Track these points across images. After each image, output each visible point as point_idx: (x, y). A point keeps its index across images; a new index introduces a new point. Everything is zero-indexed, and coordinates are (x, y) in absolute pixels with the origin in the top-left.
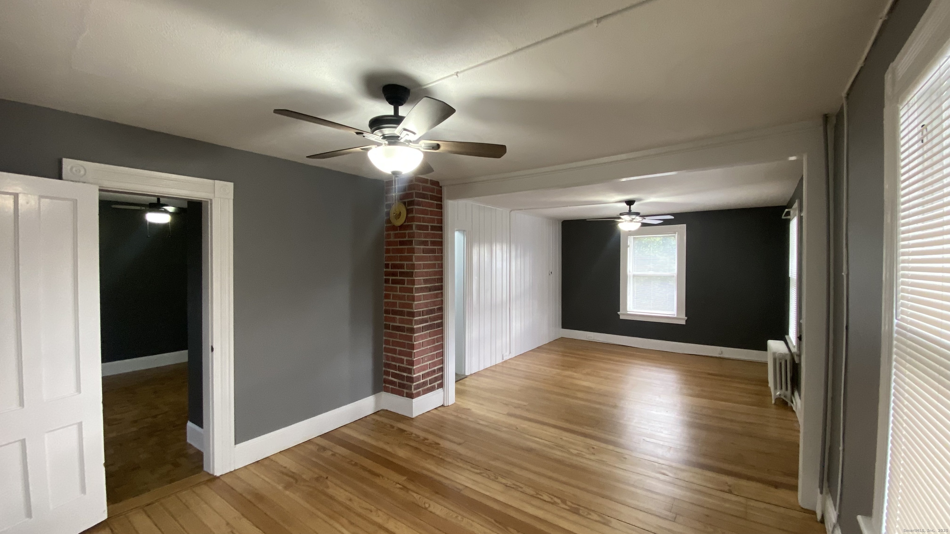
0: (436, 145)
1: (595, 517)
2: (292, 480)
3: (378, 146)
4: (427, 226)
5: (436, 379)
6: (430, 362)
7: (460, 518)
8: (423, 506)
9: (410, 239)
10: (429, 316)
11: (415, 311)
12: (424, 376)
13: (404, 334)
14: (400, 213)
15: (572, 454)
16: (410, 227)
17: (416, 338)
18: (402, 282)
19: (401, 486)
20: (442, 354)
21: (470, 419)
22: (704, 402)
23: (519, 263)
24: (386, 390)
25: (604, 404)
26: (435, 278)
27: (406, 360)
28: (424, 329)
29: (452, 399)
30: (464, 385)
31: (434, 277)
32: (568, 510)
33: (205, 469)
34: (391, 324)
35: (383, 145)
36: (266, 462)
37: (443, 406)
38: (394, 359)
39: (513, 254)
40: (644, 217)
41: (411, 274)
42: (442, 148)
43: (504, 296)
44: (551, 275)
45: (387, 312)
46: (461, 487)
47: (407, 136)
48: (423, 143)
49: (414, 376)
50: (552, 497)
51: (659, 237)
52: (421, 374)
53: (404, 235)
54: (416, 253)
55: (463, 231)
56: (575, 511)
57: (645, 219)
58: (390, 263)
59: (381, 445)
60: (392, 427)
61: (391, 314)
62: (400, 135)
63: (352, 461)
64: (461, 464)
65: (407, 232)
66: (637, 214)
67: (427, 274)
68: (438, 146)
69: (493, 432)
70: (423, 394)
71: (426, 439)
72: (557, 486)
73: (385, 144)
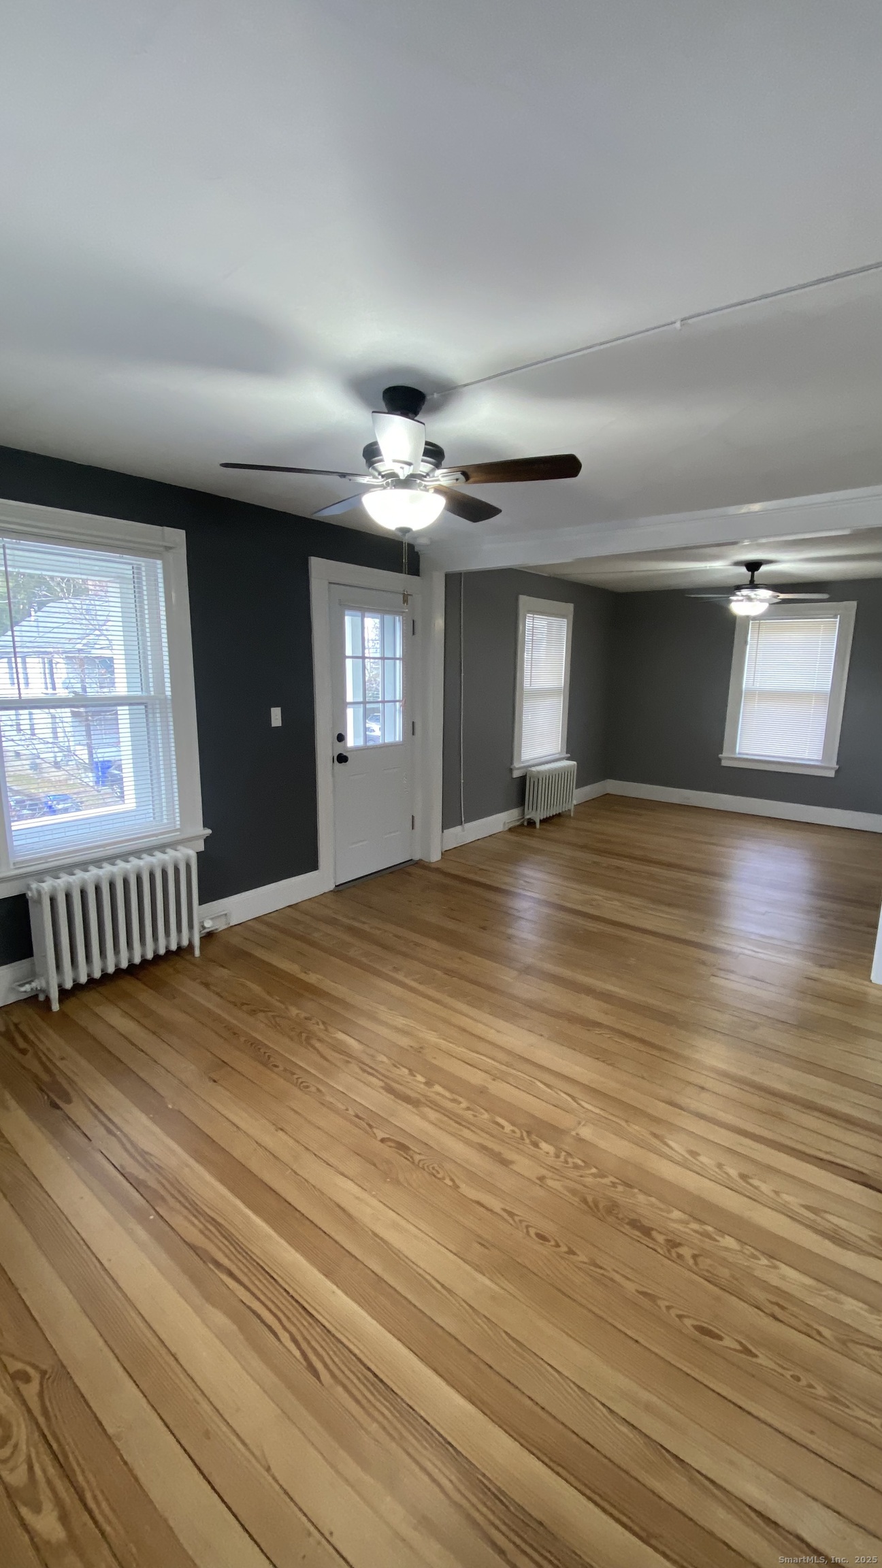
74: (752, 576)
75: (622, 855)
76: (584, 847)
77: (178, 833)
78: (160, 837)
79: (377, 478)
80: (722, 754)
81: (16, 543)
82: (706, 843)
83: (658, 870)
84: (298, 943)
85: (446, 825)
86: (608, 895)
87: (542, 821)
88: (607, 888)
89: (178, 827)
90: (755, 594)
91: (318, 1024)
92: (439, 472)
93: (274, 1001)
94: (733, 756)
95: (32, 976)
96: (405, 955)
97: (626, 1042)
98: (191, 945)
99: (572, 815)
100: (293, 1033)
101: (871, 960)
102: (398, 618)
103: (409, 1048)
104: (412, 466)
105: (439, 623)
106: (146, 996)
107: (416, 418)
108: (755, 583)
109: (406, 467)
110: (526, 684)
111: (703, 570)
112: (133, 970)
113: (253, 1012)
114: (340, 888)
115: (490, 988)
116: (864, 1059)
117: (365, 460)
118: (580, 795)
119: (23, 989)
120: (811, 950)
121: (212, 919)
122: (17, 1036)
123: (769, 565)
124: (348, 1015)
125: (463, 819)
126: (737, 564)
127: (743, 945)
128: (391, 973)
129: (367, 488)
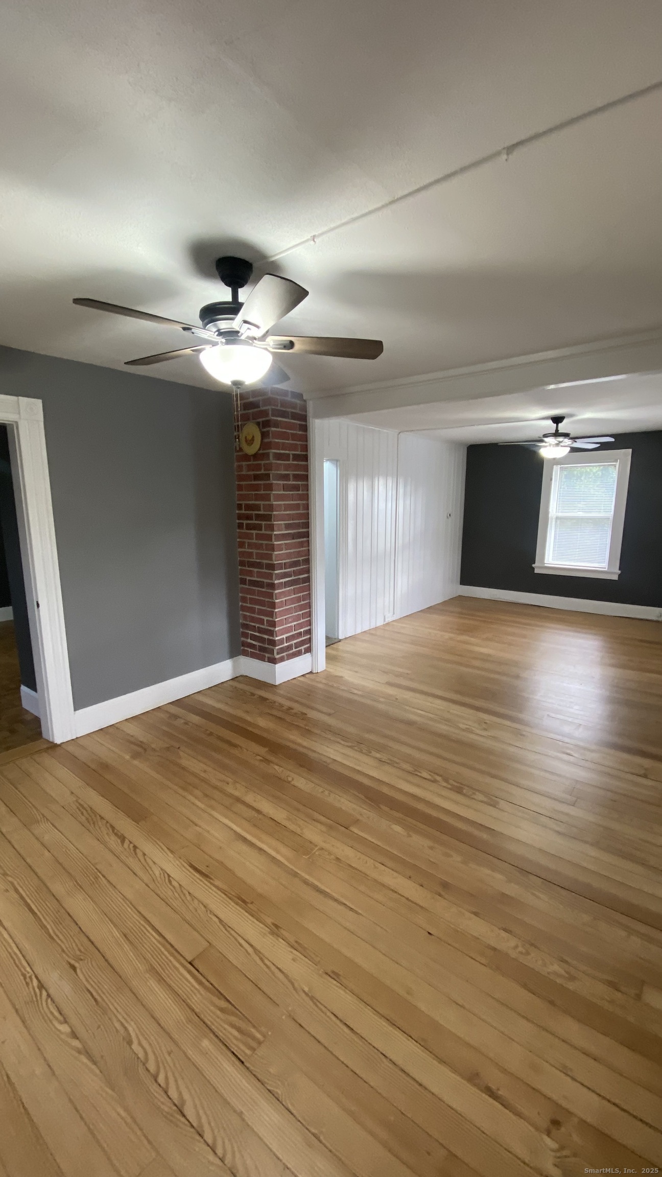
0: (289, 342)
1: (480, 797)
2: (140, 750)
3: (213, 346)
4: (289, 455)
5: (302, 643)
6: (295, 623)
7: (327, 793)
8: (286, 779)
9: (267, 472)
10: (293, 569)
11: (275, 563)
12: (288, 639)
13: (263, 590)
14: (253, 437)
15: (459, 728)
16: (266, 456)
17: (277, 595)
18: (259, 527)
19: (261, 758)
20: (309, 614)
21: (343, 688)
22: (630, 674)
23: (408, 502)
24: (245, 654)
25: (504, 674)
26: (299, 523)
27: (267, 620)
28: (286, 584)
29: (321, 664)
30: (337, 650)
31: (298, 521)
32: (450, 789)
33: (44, 735)
34: (248, 578)
35: (220, 344)
36: (111, 730)
37: (311, 672)
38: (253, 619)
39: (401, 491)
40: (576, 440)
41: (268, 518)
42: (298, 347)
43: (388, 545)
44: (450, 518)
45: (242, 563)
46: (329, 761)
47: (248, 330)
48: (271, 340)
49: (277, 639)
50: (432, 774)
51: (596, 466)
52: (284, 636)
53: (258, 467)
54: (275, 491)
55: (335, 461)
56: (459, 790)
57: (576, 441)
58: (243, 502)
59: (240, 713)
60: (253, 694)
61: (247, 566)
62: (240, 329)
63: (207, 730)
64: (329, 736)
65: (263, 462)
66: (566, 435)
67: (290, 517)
68: (291, 345)
69: (369, 702)
70: (288, 659)
71: (291, 708)
72: (438, 762)
73: (221, 342)
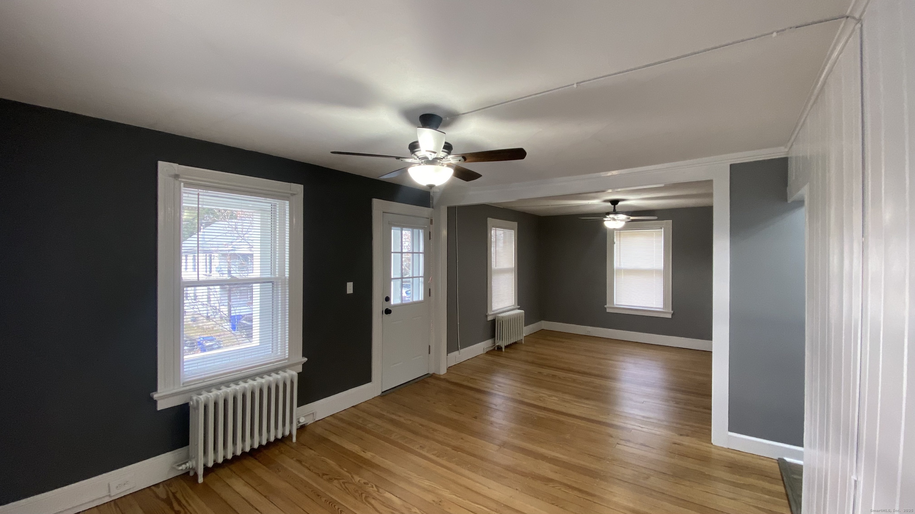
74: (615, 207)
75: (553, 367)
76: (533, 363)
77: (287, 361)
78: (275, 364)
79: (417, 160)
80: (606, 305)
81: (206, 192)
82: (604, 359)
83: (577, 376)
84: (359, 431)
85: (449, 350)
86: (550, 394)
87: (506, 347)
88: (549, 389)
89: (287, 357)
90: (617, 217)
91: (372, 487)
92: (449, 157)
93: (344, 472)
94: (613, 306)
95: (187, 458)
96: (427, 437)
97: (570, 492)
98: (291, 434)
99: (523, 343)
100: (357, 494)
101: (710, 430)
102: (421, 230)
103: (432, 502)
104: (436, 154)
105: (444, 233)
106: (261, 471)
107: (437, 130)
108: (616, 211)
109: (433, 154)
110: (494, 266)
111: (588, 205)
112: (254, 453)
113: (330, 480)
114: (384, 394)
115: (482, 459)
116: (715, 496)
117: (410, 151)
118: (527, 330)
119: (180, 468)
120: (675, 425)
121: (304, 417)
122: (173, 501)
123: (623, 202)
124: (393, 480)
125: (459, 346)
126: (606, 201)
127: (633, 423)
128: (419, 451)
129: (411, 164)
